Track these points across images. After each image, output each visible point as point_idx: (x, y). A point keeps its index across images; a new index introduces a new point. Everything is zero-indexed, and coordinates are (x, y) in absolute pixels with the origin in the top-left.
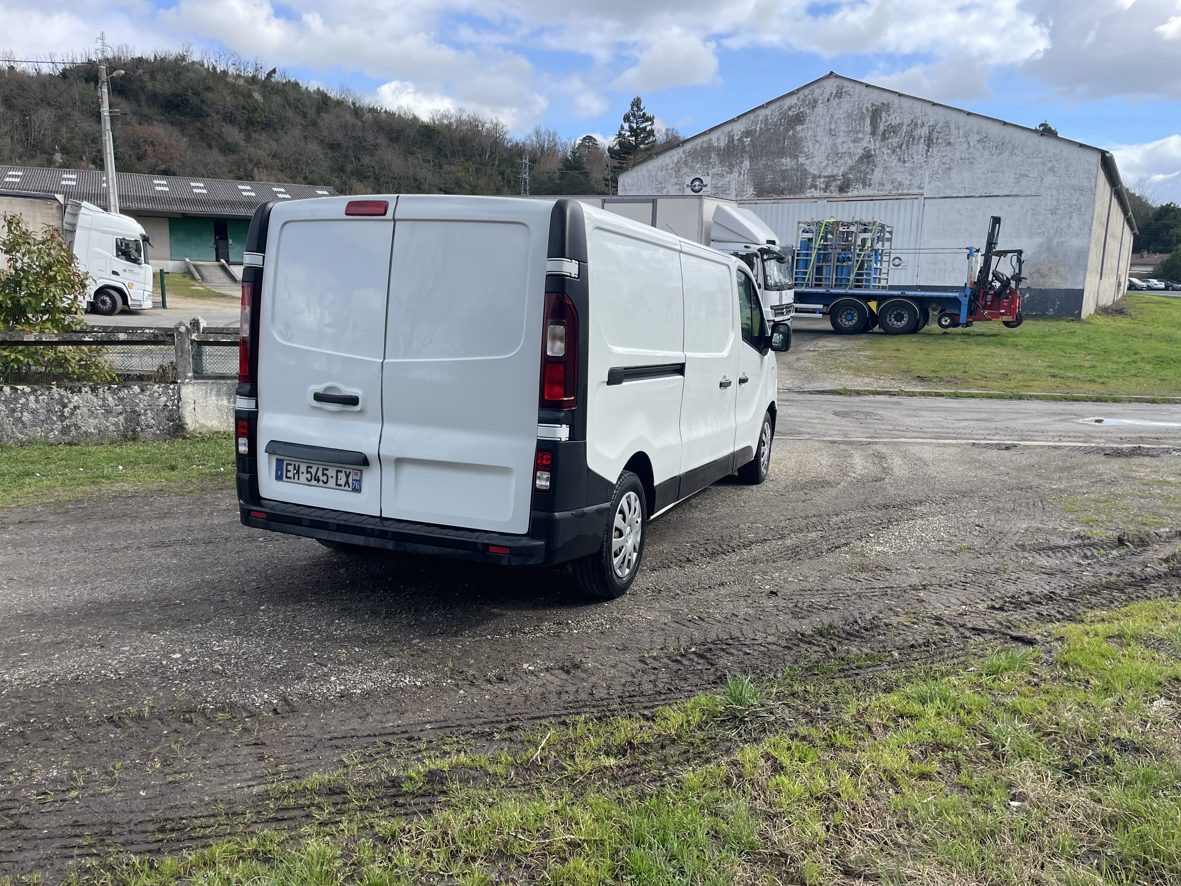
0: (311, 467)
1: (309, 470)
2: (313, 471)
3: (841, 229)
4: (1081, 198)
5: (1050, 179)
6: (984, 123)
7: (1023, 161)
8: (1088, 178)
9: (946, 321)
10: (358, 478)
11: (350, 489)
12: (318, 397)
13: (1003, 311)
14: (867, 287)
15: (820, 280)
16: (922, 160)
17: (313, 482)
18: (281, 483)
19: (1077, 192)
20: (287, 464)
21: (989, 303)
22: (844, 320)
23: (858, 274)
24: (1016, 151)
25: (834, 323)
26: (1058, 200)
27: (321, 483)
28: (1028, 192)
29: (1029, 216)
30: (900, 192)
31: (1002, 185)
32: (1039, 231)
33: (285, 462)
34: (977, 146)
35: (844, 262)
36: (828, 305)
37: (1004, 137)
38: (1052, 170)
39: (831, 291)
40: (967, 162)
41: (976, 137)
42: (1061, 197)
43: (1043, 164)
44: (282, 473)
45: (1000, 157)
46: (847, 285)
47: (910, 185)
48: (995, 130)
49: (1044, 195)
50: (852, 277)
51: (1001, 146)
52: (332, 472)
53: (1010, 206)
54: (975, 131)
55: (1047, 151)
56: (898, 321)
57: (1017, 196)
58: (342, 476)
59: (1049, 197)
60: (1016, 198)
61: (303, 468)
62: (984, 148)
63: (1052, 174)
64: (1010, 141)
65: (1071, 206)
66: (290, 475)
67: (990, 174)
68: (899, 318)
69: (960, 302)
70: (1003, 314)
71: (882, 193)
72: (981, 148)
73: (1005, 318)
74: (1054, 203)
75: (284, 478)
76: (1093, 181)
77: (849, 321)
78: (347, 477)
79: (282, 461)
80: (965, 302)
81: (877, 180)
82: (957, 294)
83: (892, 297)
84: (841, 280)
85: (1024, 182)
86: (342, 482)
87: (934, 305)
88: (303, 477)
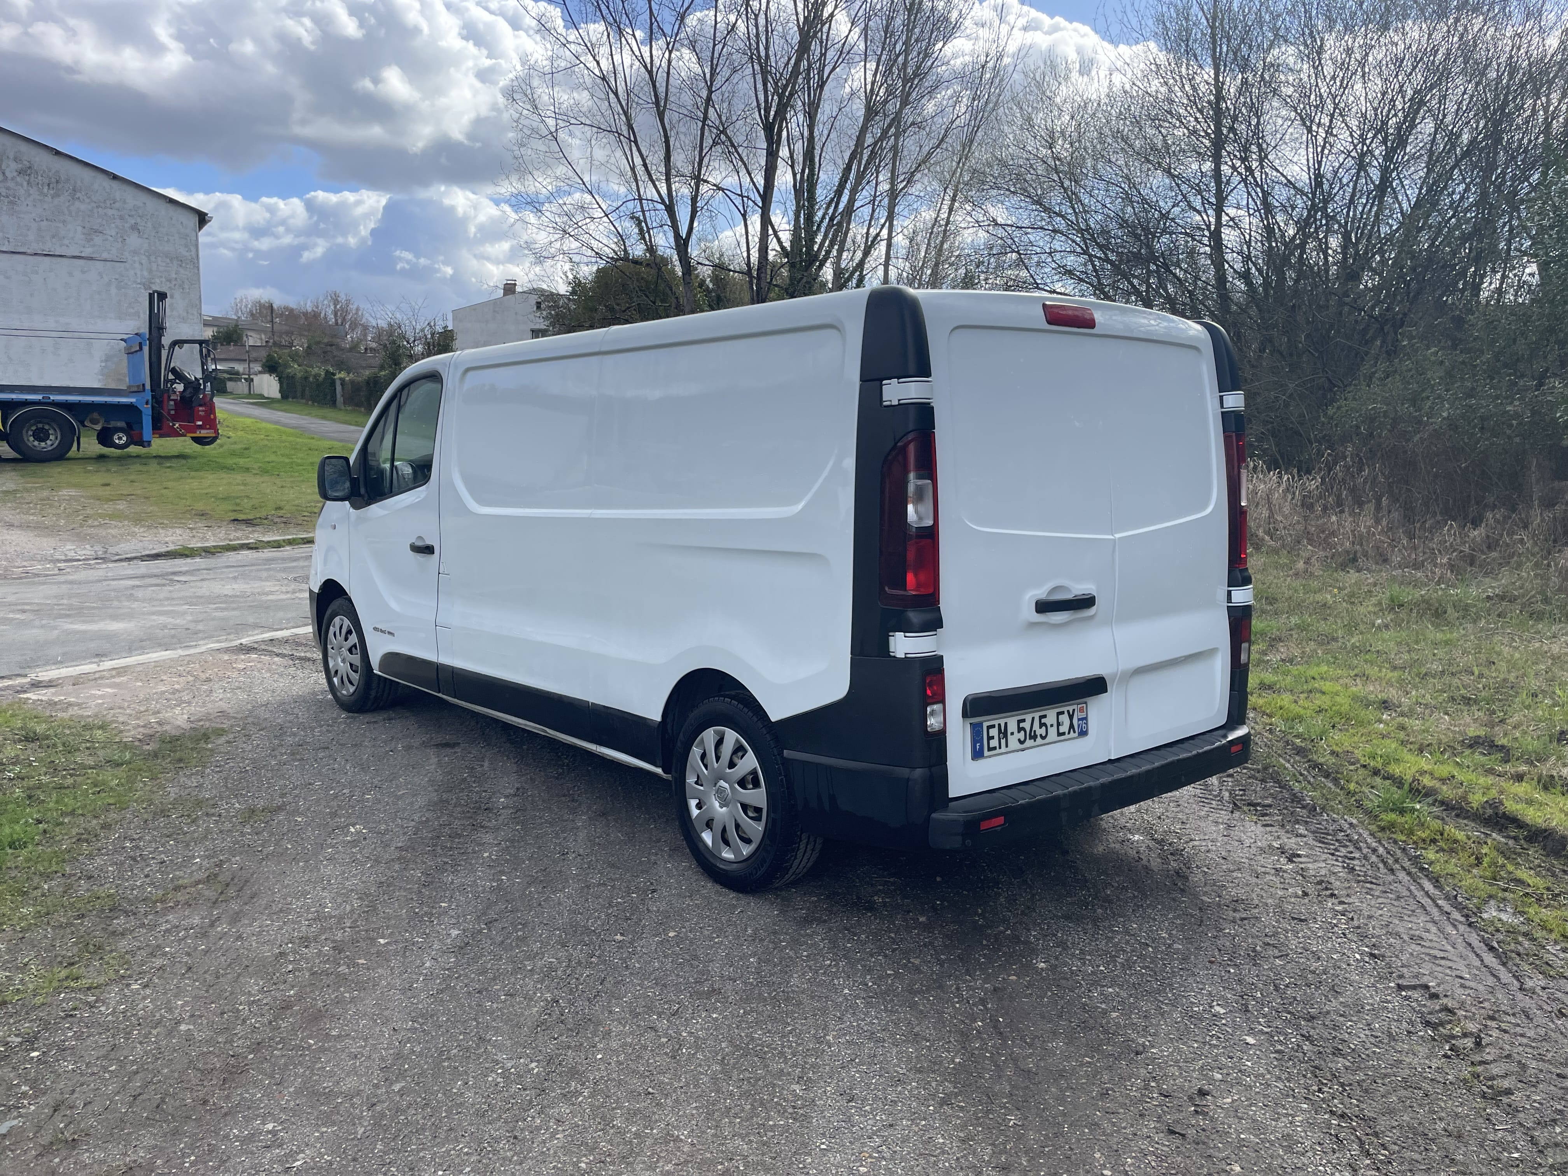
0: (1024, 721)
1: (1022, 725)
2: (1026, 725)
4: (182, 271)
5: (134, 240)
6: (23, 147)
8: (186, 246)
9: (120, 438)
10: (1083, 715)
11: (1076, 735)
12: (1043, 607)
13: (200, 423)
17: (1029, 743)
18: (981, 762)
19: (175, 262)
20: (989, 727)
21: (173, 412)
24: (78, 195)
26: (150, 271)
27: (1039, 739)
28: (105, 255)
29: (113, 291)
31: (66, 242)
32: (132, 310)
33: (985, 725)
34: (19, 179)
37: (57, 172)
38: (135, 228)
40: (6, 200)
41: (14, 166)
42: (154, 267)
43: (122, 218)
44: (982, 747)
45: (56, 201)
48: (42, 160)
51: (55, 183)
52: (1051, 719)
53: (83, 272)
54: (11, 156)
55: (125, 202)
56: (41, 440)
57: (91, 259)
58: (1065, 719)
59: (137, 265)
60: (91, 262)
61: (1012, 726)
62: (29, 183)
63: (136, 234)
64: (68, 180)
65: (170, 281)
66: (994, 743)
67: (45, 223)
68: (41, 436)
69: (140, 412)
70: (200, 427)
72: (25, 184)
74: (146, 274)
75: (986, 753)
76: (193, 249)
78: (1071, 717)
79: (980, 725)
82: (133, 400)
83: (26, 403)
85: (98, 240)
86: (1064, 728)
87: (95, 415)
88: (1013, 741)
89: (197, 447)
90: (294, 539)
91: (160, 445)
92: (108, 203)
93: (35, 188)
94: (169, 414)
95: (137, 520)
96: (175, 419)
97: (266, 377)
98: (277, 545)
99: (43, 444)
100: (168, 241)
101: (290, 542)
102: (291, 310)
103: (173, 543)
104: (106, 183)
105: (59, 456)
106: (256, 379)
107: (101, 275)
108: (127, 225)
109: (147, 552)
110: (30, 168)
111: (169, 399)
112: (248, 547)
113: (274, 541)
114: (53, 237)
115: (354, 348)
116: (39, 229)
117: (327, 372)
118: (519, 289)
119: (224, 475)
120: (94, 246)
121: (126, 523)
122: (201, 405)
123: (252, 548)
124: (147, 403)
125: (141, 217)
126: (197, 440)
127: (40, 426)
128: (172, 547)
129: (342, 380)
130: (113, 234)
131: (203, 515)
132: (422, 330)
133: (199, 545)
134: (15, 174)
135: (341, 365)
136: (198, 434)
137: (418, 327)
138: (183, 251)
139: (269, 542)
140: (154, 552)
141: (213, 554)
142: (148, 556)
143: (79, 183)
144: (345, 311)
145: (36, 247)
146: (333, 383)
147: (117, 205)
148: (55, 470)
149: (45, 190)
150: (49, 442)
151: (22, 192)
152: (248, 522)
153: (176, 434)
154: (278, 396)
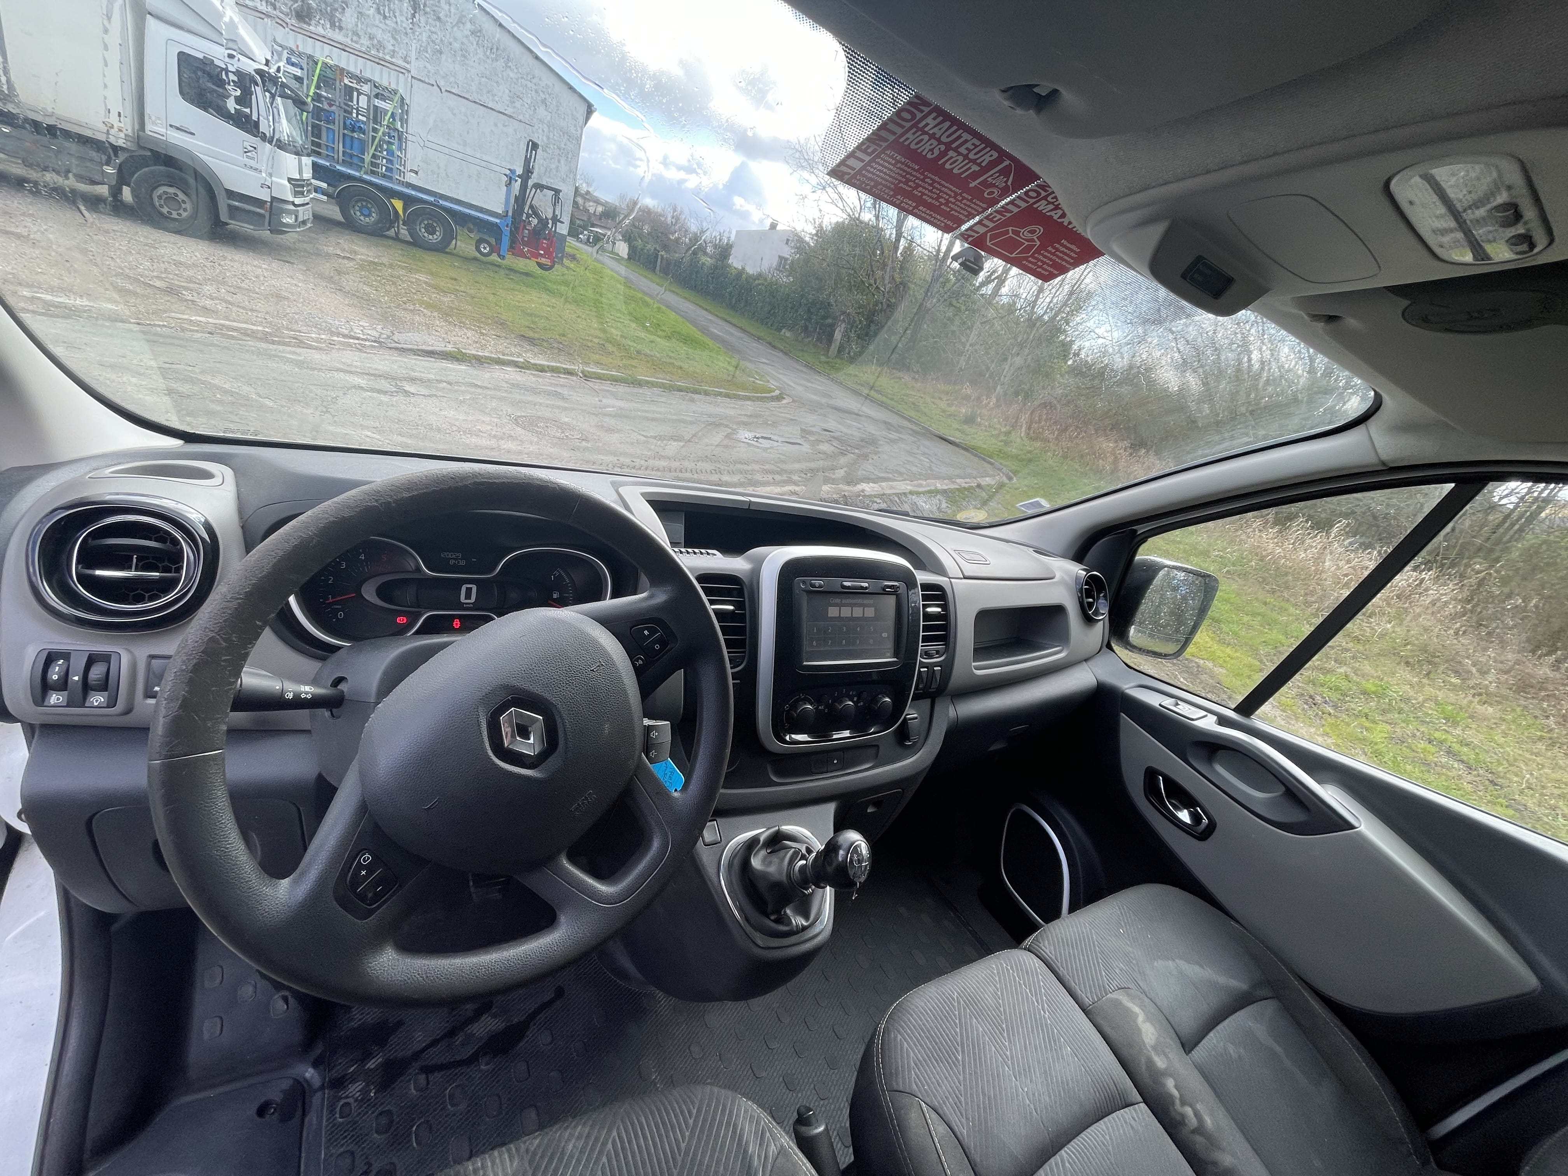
3: (346, 81)
4: (568, 143)
7: (517, 79)
9: (485, 248)
13: (542, 252)
14: (390, 178)
15: (319, 145)
16: (407, 24)
22: (358, 213)
23: (374, 156)
24: (510, 64)
25: (344, 212)
26: (548, 138)
28: (521, 117)
30: (381, 55)
35: (353, 131)
36: (335, 187)
38: (544, 102)
39: (338, 167)
43: (536, 91)
46: (361, 167)
47: (394, 51)
49: (536, 127)
50: (367, 158)
53: (505, 126)
55: (540, 79)
57: (510, 117)
59: (540, 131)
64: (504, 49)
65: (560, 149)
71: (358, 46)
72: (475, 43)
73: (543, 260)
77: (365, 216)
80: (506, 231)
81: (350, 26)
82: (498, 221)
84: (351, 156)
85: (518, 104)
89: (539, 271)
90: (557, 368)
91: (511, 260)
92: (529, 77)
93: (481, 49)
94: (522, 239)
95: (446, 314)
96: (526, 244)
97: (623, 243)
98: (542, 369)
99: (431, 237)
100: (564, 119)
101: (553, 370)
102: (649, 210)
103: (455, 344)
104: (531, 61)
105: (441, 248)
106: (617, 243)
107: (515, 130)
108: (539, 98)
109: (424, 347)
110: (480, 31)
111: (525, 228)
112: (515, 364)
113: (540, 365)
114: (488, 92)
115: (677, 240)
116: (480, 83)
117: (655, 249)
118: (778, 228)
119: (544, 296)
120: (514, 107)
121: (436, 314)
122: (545, 239)
123: (518, 367)
124: (507, 226)
125: (550, 95)
126: (539, 264)
127: (430, 222)
128: (450, 348)
129: (662, 256)
130: (529, 102)
131: (503, 324)
132: (715, 237)
133: (474, 352)
134: (469, 33)
135: (666, 247)
136: (539, 260)
137: (714, 234)
138: (572, 130)
139: (535, 365)
140: (430, 348)
141: (482, 363)
142: (423, 351)
143: (512, 56)
144: (677, 219)
145: (475, 97)
146: (656, 257)
147: (534, 81)
148: (430, 258)
149: (488, 53)
150: (435, 237)
151: (471, 49)
152: (531, 341)
153: (523, 256)
154: (626, 257)
